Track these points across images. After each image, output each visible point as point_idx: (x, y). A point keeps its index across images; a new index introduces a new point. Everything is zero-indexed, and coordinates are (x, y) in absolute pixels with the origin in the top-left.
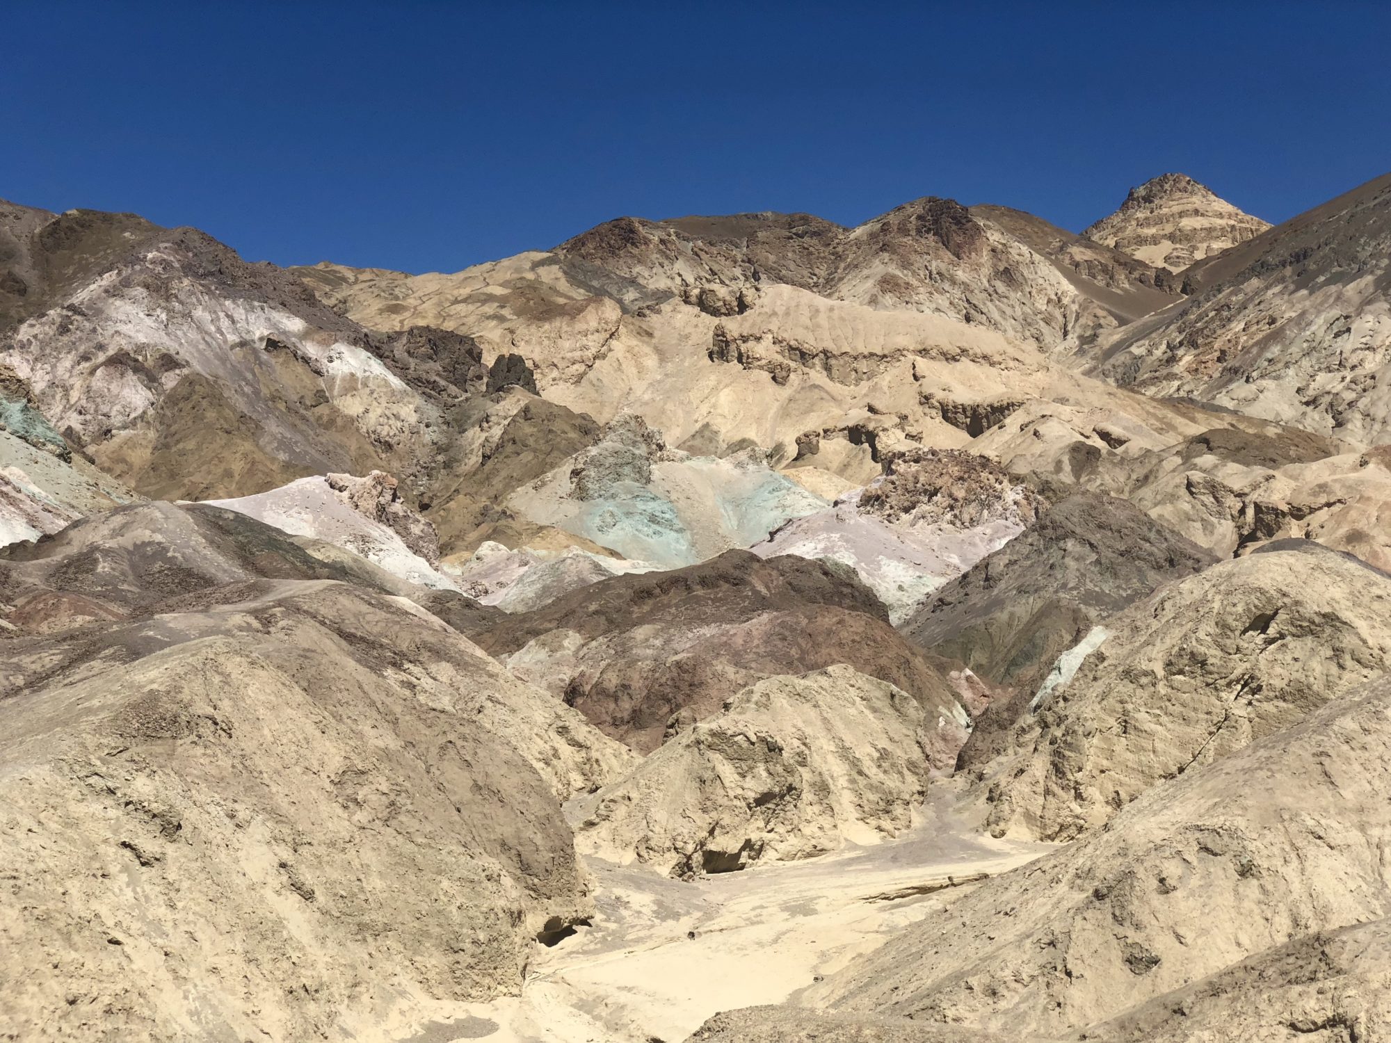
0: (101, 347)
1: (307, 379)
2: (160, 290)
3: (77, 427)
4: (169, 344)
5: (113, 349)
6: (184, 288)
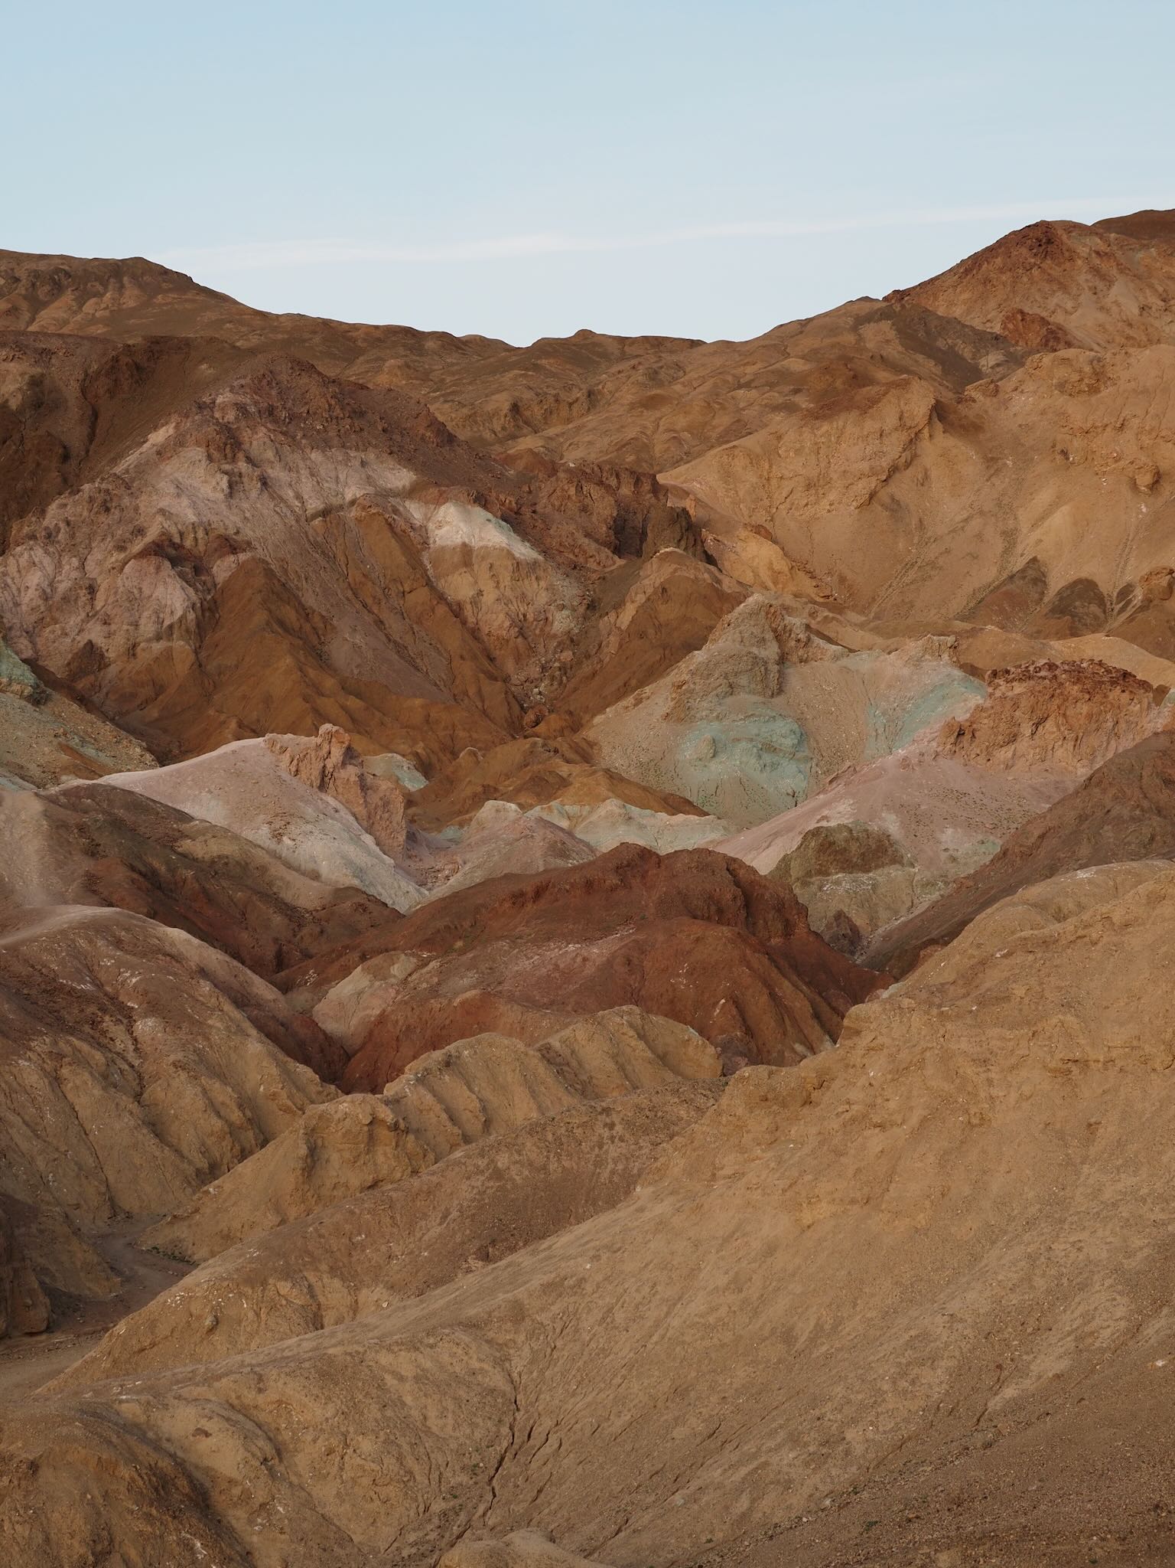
1: (405, 550)
4: (229, 520)
5: (152, 534)
6: (258, 440)
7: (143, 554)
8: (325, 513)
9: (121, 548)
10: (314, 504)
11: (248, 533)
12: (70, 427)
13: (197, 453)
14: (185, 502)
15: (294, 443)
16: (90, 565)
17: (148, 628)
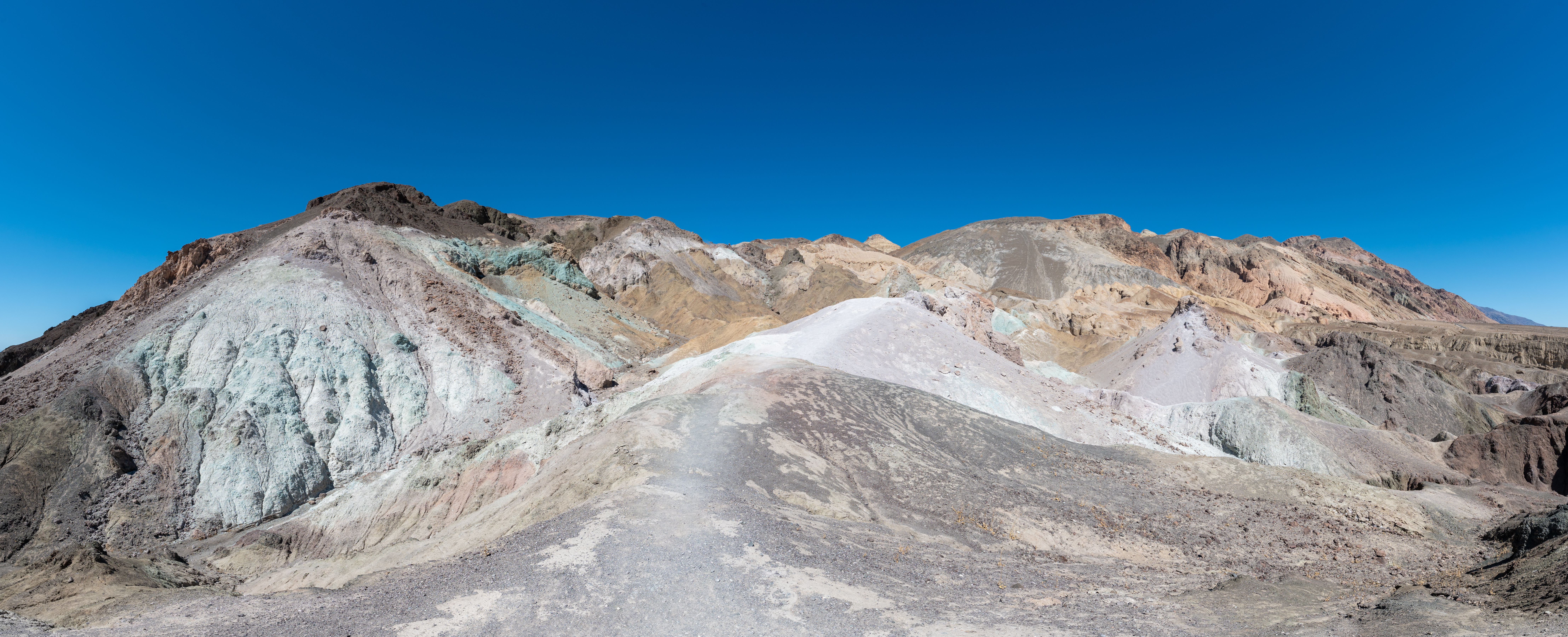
0: (624, 252)
1: (708, 261)
2: (647, 233)
3: (612, 284)
4: (651, 251)
5: (628, 252)
6: (656, 233)
7: (627, 256)
8: (680, 252)
9: (617, 257)
10: (675, 250)
11: (657, 255)
12: (597, 233)
13: (640, 233)
14: (637, 245)
15: (665, 235)
16: (607, 263)
17: (629, 280)
